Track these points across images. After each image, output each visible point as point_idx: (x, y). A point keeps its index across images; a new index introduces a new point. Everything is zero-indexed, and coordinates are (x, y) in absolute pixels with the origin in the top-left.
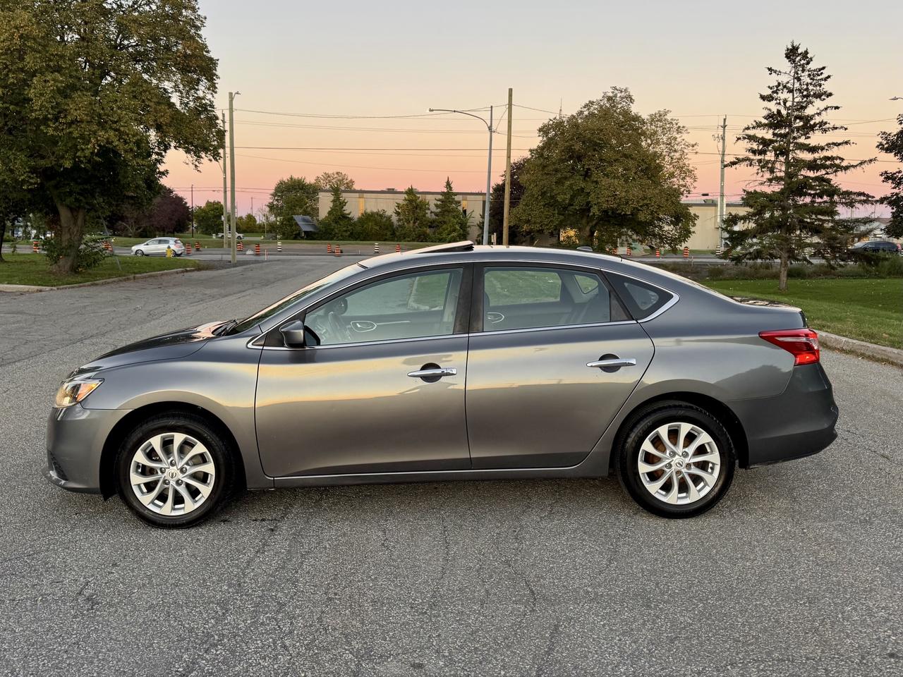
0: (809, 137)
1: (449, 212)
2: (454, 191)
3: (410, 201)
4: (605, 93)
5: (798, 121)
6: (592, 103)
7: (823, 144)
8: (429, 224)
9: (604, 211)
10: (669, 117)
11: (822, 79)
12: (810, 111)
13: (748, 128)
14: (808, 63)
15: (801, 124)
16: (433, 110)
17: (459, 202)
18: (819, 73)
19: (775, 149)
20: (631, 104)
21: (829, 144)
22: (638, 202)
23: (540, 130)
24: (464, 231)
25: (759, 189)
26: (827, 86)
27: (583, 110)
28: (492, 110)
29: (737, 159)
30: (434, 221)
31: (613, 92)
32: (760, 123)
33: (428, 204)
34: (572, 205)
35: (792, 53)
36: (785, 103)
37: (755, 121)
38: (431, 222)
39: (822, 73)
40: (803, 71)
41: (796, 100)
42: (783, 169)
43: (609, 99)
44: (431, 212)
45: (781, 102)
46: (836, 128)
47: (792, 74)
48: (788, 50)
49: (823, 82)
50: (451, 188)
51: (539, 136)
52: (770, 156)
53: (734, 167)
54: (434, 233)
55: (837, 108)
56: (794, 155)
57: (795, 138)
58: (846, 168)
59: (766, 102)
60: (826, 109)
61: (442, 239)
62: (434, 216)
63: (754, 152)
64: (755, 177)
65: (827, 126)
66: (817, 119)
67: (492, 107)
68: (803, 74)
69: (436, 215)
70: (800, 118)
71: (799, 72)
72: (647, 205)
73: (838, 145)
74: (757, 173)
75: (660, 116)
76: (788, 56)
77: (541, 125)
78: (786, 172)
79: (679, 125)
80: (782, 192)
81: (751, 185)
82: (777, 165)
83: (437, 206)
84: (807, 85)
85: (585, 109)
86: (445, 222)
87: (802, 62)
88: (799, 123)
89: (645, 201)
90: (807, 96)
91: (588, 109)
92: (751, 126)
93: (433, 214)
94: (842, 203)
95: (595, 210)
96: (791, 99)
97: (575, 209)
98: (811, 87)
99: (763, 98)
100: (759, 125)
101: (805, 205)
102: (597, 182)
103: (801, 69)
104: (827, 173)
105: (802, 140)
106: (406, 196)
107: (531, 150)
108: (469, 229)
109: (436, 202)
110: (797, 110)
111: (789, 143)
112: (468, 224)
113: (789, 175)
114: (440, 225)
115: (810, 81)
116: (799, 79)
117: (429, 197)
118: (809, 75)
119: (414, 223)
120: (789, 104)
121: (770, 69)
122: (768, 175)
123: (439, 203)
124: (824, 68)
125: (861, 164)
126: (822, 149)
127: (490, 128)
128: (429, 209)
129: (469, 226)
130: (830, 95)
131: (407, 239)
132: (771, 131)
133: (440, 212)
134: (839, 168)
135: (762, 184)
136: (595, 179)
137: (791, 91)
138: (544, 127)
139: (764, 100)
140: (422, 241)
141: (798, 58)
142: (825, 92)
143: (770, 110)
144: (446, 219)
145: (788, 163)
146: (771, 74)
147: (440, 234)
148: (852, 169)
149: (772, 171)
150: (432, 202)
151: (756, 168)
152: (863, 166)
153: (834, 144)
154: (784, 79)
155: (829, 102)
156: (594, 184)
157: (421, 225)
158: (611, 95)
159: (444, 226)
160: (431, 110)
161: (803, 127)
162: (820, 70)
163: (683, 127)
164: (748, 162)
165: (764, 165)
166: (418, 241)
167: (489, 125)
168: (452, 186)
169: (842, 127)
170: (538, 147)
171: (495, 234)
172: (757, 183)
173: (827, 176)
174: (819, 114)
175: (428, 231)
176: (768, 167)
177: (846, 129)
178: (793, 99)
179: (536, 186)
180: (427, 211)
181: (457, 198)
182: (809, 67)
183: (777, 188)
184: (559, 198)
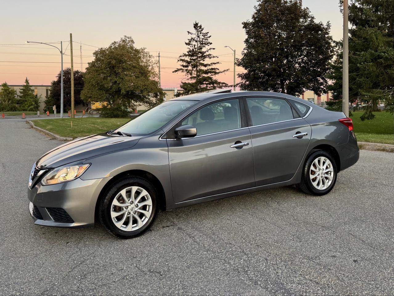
0: (204, 61)
1: (28, 95)
2: (30, 85)
3: (5, 90)
4: (122, 38)
5: (200, 54)
6: (115, 42)
7: (209, 63)
8: (17, 102)
9: (127, 92)
10: (145, 51)
11: (208, 37)
12: (204, 50)
13: (181, 56)
14: (202, 30)
15: (201, 55)
16: (29, 42)
17: (33, 90)
18: (206, 34)
19: (192, 65)
20: (133, 44)
21: (212, 63)
22: (143, 87)
23: (94, 54)
24: (37, 105)
25: (187, 82)
26: (210, 40)
27: (111, 45)
28: (61, 43)
29: (177, 69)
30: (20, 100)
31: (125, 38)
32: (186, 54)
33: (16, 91)
34: (112, 89)
35: (196, 26)
36: (195, 46)
37: (183, 53)
38: (18, 101)
39: (207, 35)
40: (201, 33)
41: (199, 45)
42: (196, 73)
43: (124, 41)
44: (18, 96)
45: (193, 45)
46: (214, 57)
47: (197, 35)
48: (194, 24)
49: (208, 38)
50: (28, 83)
51: (94, 56)
52: (190, 68)
53: (177, 72)
54: (20, 107)
55: (214, 49)
56: (200, 68)
57: (199, 61)
58: (218, 73)
59: (188, 46)
60: (210, 49)
61: (25, 109)
62: (19, 98)
63: (183, 66)
64: (185, 77)
65: (211, 56)
66: (207, 53)
67: (61, 42)
68: (200, 35)
69: (21, 97)
70: (201, 52)
71: (199, 34)
72: (146, 88)
73: (215, 64)
74: (186, 75)
75: (142, 50)
76: (195, 27)
77: (94, 51)
78: (197, 75)
79: (150, 54)
80: (196, 83)
81: (184, 80)
82: (193, 72)
83: (21, 92)
84: (203, 39)
85: (112, 45)
86: (26, 101)
87: (200, 30)
88: (200, 55)
89: (145, 87)
90: (202, 44)
91: (114, 45)
92: (182, 56)
93: (19, 97)
94: (218, 87)
95: (123, 91)
96: (196, 45)
97: (113, 91)
98: (204, 40)
99: (186, 44)
100: (185, 55)
101: (204, 88)
102: (122, 79)
103: (200, 32)
104: (212, 75)
105: (202, 62)
106: (2, 87)
107: (88, 63)
108: (39, 104)
109: (20, 90)
110: (199, 49)
111: (197, 63)
112: (39, 101)
113: (198, 76)
114: (23, 102)
115: (203, 38)
116: (199, 37)
117: (15, 88)
118: (203, 35)
119: (8, 102)
120: (196, 47)
121: (188, 32)
122: (190, 76)
123: (22, 91)
124: (208, 33)
125: (224, 71)
126: (209, 65)
127: (61, 52)
128: (16, 94)
129: (40, 102)
130: (211, 44)
131: (4, 110)
132: (190, 58)
133: (23, 95)
134: (216, 73)
135: (188, 79)
136: (122, 77)
137: (196, 41)
138: (96, 52)
139: (187, 45)
140: (13, 111)
141: (198, 28)
142: (209, 42)
143: (190, 49)
144: (27, 99)
145: (197, 71)
146: (189, 34)
147: (23, 107)
148: (221, 73)
149: (191, 74)
150: (18, 90)
151: (185, 73)
152: (225, 72)
153: (214, 63)
154: (194, 36)
155: (211, 46)
156: (121, 79)
157: (12, 103)
158: (124, 39)
159: (26, 103)
160: (28, 42)
161: (202, 56)
162: (207, 33)
163: (152, 55)
164: (182, 71)
165: (188, 72)
166: (11, 111)
167: (61, 50)
168: (29, 82)
169: (216, 57)
170: (93, 62)
171: (55, 106)
172: (186, 79)
173: (212, 76)
174: (207, 51)
175: (17, 105)
176: (190, 73)
177: (218, 57)
178: (198, 45)
179: (94, 80)
180: (15, 95)
181: (32, 88)
182: (202, 32)
183: (194, 81)
184: (106, 86)
